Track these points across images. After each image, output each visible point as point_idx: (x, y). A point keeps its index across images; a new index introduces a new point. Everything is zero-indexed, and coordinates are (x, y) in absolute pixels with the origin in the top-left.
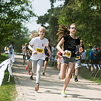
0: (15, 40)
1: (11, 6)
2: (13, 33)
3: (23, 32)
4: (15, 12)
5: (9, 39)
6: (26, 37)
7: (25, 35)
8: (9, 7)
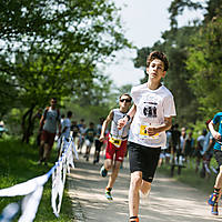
0: (77, 106)
1: (70, 20)
2: (72, 89)
3: (98, 88)
4: (80, 35)
5: (62, 103)
6: (106, 100)
7: (104, 94)
8: (64, 23)
